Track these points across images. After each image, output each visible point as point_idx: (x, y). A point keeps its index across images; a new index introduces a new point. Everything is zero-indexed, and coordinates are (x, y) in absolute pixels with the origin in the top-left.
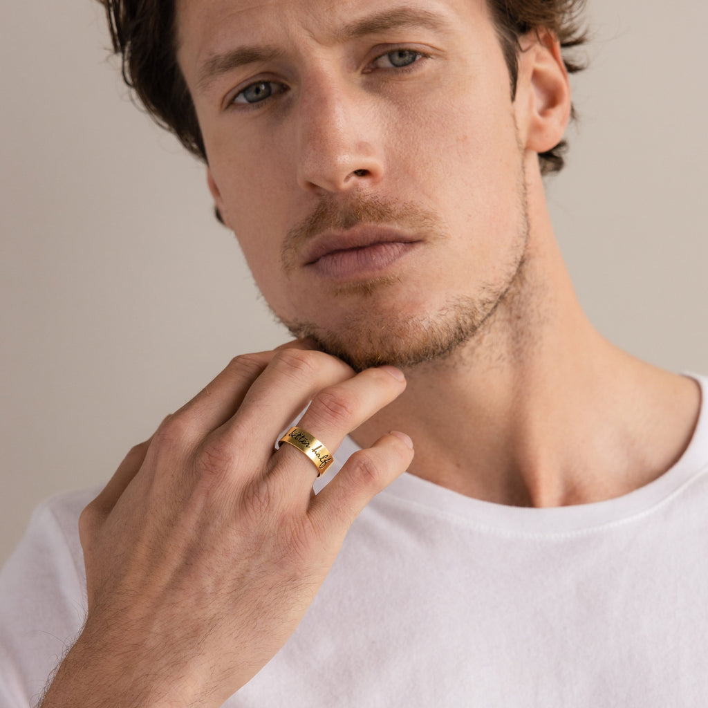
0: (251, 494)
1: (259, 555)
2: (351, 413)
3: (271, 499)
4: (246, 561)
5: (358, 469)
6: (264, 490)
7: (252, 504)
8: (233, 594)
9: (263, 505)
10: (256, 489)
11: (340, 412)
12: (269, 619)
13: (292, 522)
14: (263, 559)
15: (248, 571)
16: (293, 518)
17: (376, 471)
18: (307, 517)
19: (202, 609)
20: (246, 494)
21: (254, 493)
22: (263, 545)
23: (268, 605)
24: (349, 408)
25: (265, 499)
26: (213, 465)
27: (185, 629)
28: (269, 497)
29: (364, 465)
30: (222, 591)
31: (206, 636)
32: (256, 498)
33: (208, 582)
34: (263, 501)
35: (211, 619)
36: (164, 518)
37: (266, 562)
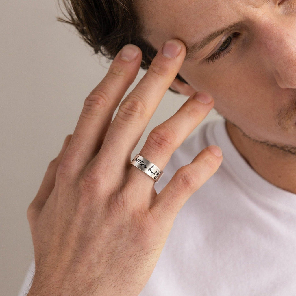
0: (113, 200)
1: (121, 237)
2: (170, 144)
3: (125, 202)
4: (114, 242)
5: (181, 180)
6: (120, 198)
7: (114, 207)
8: (109, 262)
9: (120, 207)
10: (115, 197)
11: (163, 144)
12: (133, 274)
13: (139, 215)
14: (124, 239)
15: (116, 247)
16: (140, 213)
17: (191, 181)
18: (149, 211)
19: (92, 272)
20: (110, 201)
21: (114, 200)
22: (123, 231)
23: (131, 266)
24: (169, 141)
25: (121, 203)
26: (88, 187)
27: (84, 285)
28: (124, 201)
29: (184, 177)
30: (102, 261)
31: (96, 288)
32: (115, 203)
33: (94, 257)
34: (120, 204)
35: (98, 278)
36: (66, 220)
37: (126, 241)
